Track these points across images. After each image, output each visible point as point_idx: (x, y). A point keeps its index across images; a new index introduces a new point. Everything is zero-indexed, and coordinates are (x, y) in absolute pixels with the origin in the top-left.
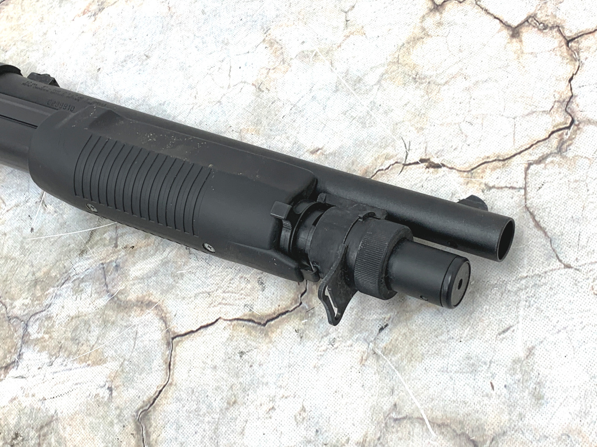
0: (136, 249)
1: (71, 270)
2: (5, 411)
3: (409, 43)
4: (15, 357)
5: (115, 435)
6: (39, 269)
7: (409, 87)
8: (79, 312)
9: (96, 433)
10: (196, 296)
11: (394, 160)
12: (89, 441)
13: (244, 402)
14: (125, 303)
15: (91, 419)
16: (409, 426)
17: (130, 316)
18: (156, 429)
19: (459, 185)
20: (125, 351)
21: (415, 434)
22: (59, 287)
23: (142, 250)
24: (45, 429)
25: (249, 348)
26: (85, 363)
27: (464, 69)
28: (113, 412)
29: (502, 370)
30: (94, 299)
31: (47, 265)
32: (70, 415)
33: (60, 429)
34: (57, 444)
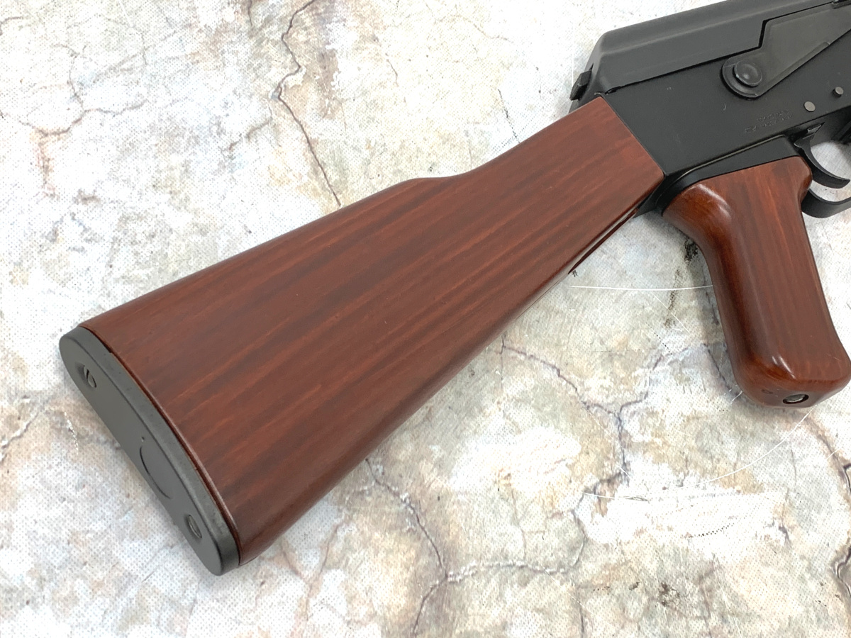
1: (660, 346)
2: (634, 550)
4: (618, 466)
5: (813, 596)
6: (609, 336)
8: (695, 411)
9: (785, 591)
12: (779, 601)
15: (771, 570)
17: (774, 428)
20: (785, 478)
22: (651, 369)
24: (708, 582)
26: (731, 489)
28: (800, 563)
30: (711, 396)
31: (619, 332)
32: (737, 562)
33: (731, 582)
34: (733, 605)
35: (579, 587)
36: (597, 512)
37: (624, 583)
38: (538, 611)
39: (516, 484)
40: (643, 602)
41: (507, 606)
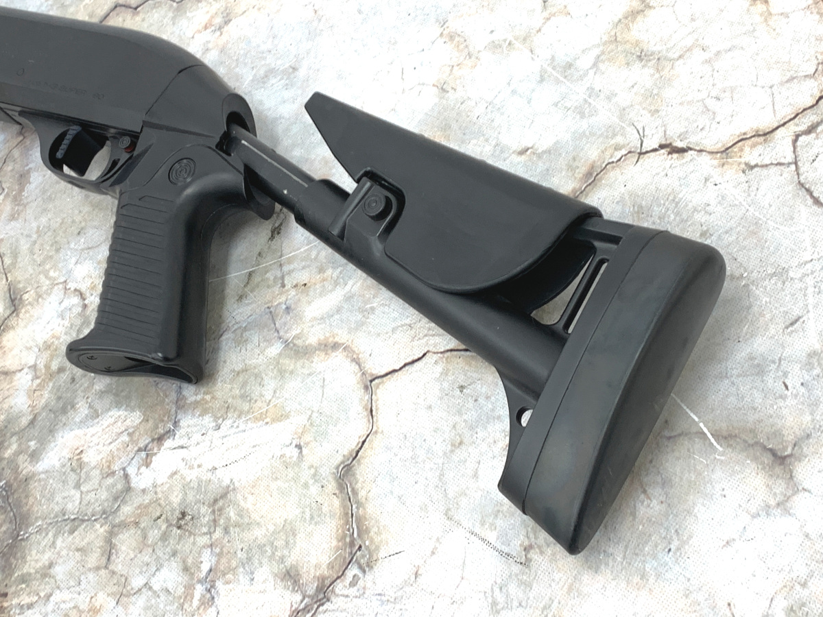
0: (309, 287)
1: (229, 319)
2: (165, 489)
3: (626, 18)
4: (170, 425)
5: (312, 498)
7: (634, 66)
8: (246, 365)
9: (287, 499)
10: (394, 330)
11: (626, 150)
13: (473, 442)
14: (304, 348)
15: (279, 483)
16: (686, 442)
17: (312, 362)
18: (364, 485)
19: (713, 168)
20: (312, 402)
21: (696, 451)
22: (216, 340)
23: (317, 286)
24: (221, 503)
25: (470, 380)
26: (261, 422)
27: (700, 39)
28: (307, 472)
29: (795, 367)
30: (263, 349)
32: (251, 482)
33: (240, 500)
34: (238, 518)
35: (114, 526)
36: (143, 465)
37: (151, 517)
38: (78, 550)
39: (85, 458)
40: (162, 529)
41: (56, 551)
